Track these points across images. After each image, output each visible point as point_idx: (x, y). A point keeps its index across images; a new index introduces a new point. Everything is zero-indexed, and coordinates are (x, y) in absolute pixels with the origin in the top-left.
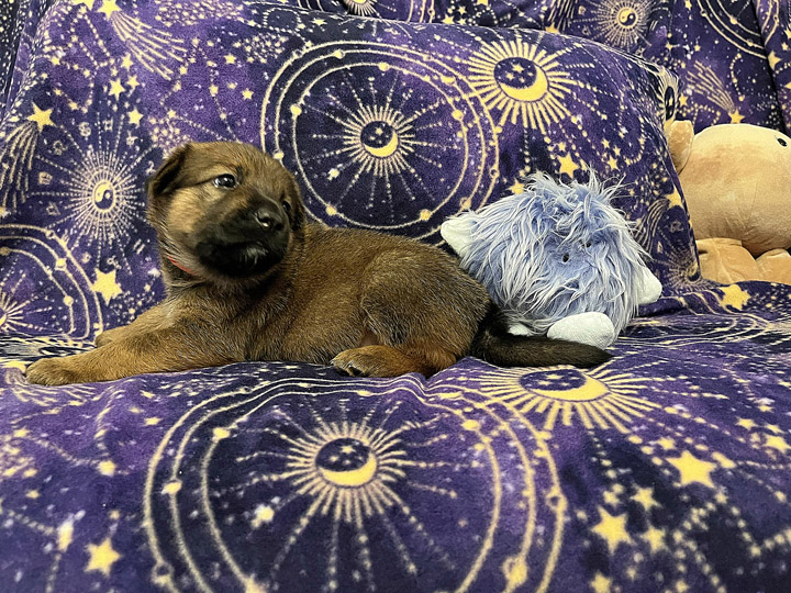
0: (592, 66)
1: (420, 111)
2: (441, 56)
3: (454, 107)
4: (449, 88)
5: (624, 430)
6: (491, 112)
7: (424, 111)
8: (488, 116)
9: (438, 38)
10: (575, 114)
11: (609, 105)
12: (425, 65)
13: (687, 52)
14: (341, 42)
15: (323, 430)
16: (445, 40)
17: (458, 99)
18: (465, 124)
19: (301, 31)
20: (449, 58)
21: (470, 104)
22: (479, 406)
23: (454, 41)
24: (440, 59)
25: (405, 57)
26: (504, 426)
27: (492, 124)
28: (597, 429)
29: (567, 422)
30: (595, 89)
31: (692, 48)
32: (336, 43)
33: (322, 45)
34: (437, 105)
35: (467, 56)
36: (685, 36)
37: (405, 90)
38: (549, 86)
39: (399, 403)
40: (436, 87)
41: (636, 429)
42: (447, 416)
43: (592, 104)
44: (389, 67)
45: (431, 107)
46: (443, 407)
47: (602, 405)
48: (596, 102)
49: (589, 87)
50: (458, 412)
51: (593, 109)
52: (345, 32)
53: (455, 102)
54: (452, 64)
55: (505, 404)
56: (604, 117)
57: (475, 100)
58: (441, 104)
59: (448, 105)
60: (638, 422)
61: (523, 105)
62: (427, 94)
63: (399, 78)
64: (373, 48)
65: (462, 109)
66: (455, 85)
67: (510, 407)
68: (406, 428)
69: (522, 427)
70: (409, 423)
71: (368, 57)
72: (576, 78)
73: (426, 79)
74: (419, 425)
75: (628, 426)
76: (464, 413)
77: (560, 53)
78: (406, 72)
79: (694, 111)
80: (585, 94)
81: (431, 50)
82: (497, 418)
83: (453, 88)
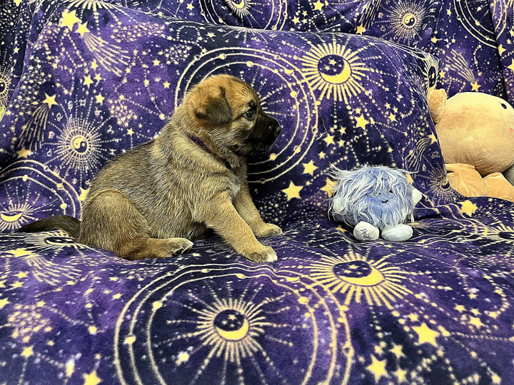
0: (380, 57)
1: (271, 92)
2: (285, 55)
3: (291, 89)
4: (289, 77)
5: (390, 307)
6: (315, 92)
7: (273, 92)
8: (313, 95)
9: (284, 43)
10: (367, 90)
11: (390, 81)
12: (275, 62)
13: (446, 43)
14: (224, 49)
15: (217, 303)
16: (288, 44)
17: (294, 84)
18: (298, 101)
19: (200, 42)
20: (290, 56)
21: (302, 87)
22: (308, 287)
23: (294, 45)
24: (284, 58)
25: (263, 57)
26: (322, 301)
27: (315, 99)
28: (375, 306)
29: (358, 300)
30: (381, 72)
31: (450, 41)
32: (221, 49)
33: (213, 51)
34: (281, 88)
35: (301, 55)
36: (446, 33)
37: (262, 79)
38: (352, 73)
39: (262, 285)
40: (281, 76)
41: (397, 306)
42: (290, 294)
43: (379, 82)
44: (253, 64)
45: (278, 90)
46: (288, 287)
47: (379, 289)
48: (382, 81)
49: (377, 71)
50: (296, 292)
51: (380, 85)
52: (227, 41)
53: (292, 86)
54: (292, 61)
55: (323, 286)
56: (387, 89)
57: (305, 84)
58: (284, 88)
59: (288, 88)
60: (399, 301)
61: (335, 86)
62: (275, 81)
63: (259, 72)
64: (244, 51)
65: (296, 91)
66: (293, 75)
67: (326, 288)
68: (266, 302)
69: (332, 302)
70: (267, 298)
71: (241, 58)
72: (369, 67)
73: (276, 71)
74: (273, 300)
75: (393, 304)
76: (300, 292)
77: (360, 50)
78: (263, 67)
79: (449, 82)
80: (375, 76)
81: (280, 51)
82: (318, 296)
83: (292, 77)
